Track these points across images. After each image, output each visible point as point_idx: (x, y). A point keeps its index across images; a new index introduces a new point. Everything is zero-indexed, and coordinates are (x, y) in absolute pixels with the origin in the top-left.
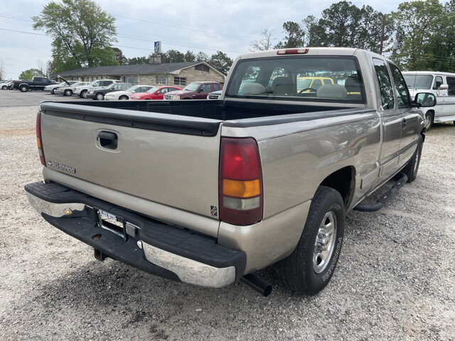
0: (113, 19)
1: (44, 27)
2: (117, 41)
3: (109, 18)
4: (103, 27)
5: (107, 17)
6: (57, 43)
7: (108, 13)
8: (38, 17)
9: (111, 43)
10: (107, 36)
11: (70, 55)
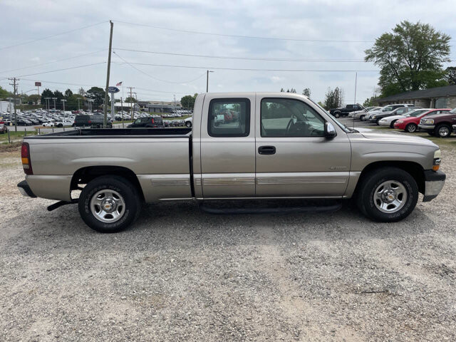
0: (448, 38)
1: (375, 59)
2: (449, 61)
3: (443, 38)
4: (435, 48)
5: (440, 38)
6: (385, 72)
7: (442, 33)
8: (370, 50)
9: (441, 64)
10: (438, 57)
11: (396, 81)
